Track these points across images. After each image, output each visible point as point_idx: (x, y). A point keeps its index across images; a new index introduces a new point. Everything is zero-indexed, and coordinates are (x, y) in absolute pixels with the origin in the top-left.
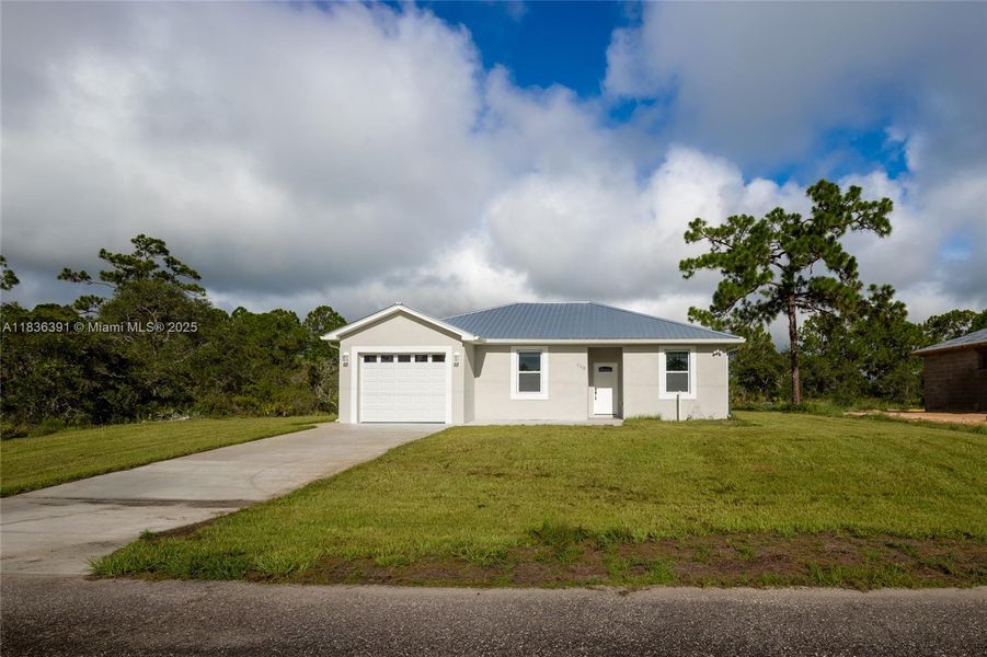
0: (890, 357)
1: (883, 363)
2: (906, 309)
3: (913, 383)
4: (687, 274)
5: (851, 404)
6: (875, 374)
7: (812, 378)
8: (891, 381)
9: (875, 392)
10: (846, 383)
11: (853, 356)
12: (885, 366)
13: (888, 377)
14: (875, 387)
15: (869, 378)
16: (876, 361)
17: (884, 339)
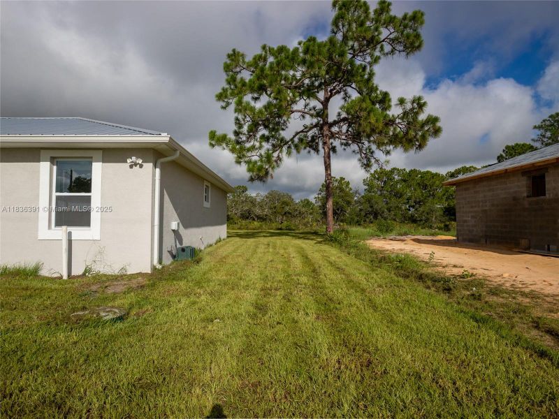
0: (422, 195)
1: (418, 200)
2: (438, 124)
3: (438, 214)
4: (224, 104)
5: (391, 231)
6: (413, 207)
7: (370, 209)
8: (424, 212)
9: (413, 220)
10: (393, 213)
11: (399, 195)
12: (420, 202)
13: (421, 209)
14: (412, 216)
15: (410, 210)
16: (413, 199)
17: (419, 183)
